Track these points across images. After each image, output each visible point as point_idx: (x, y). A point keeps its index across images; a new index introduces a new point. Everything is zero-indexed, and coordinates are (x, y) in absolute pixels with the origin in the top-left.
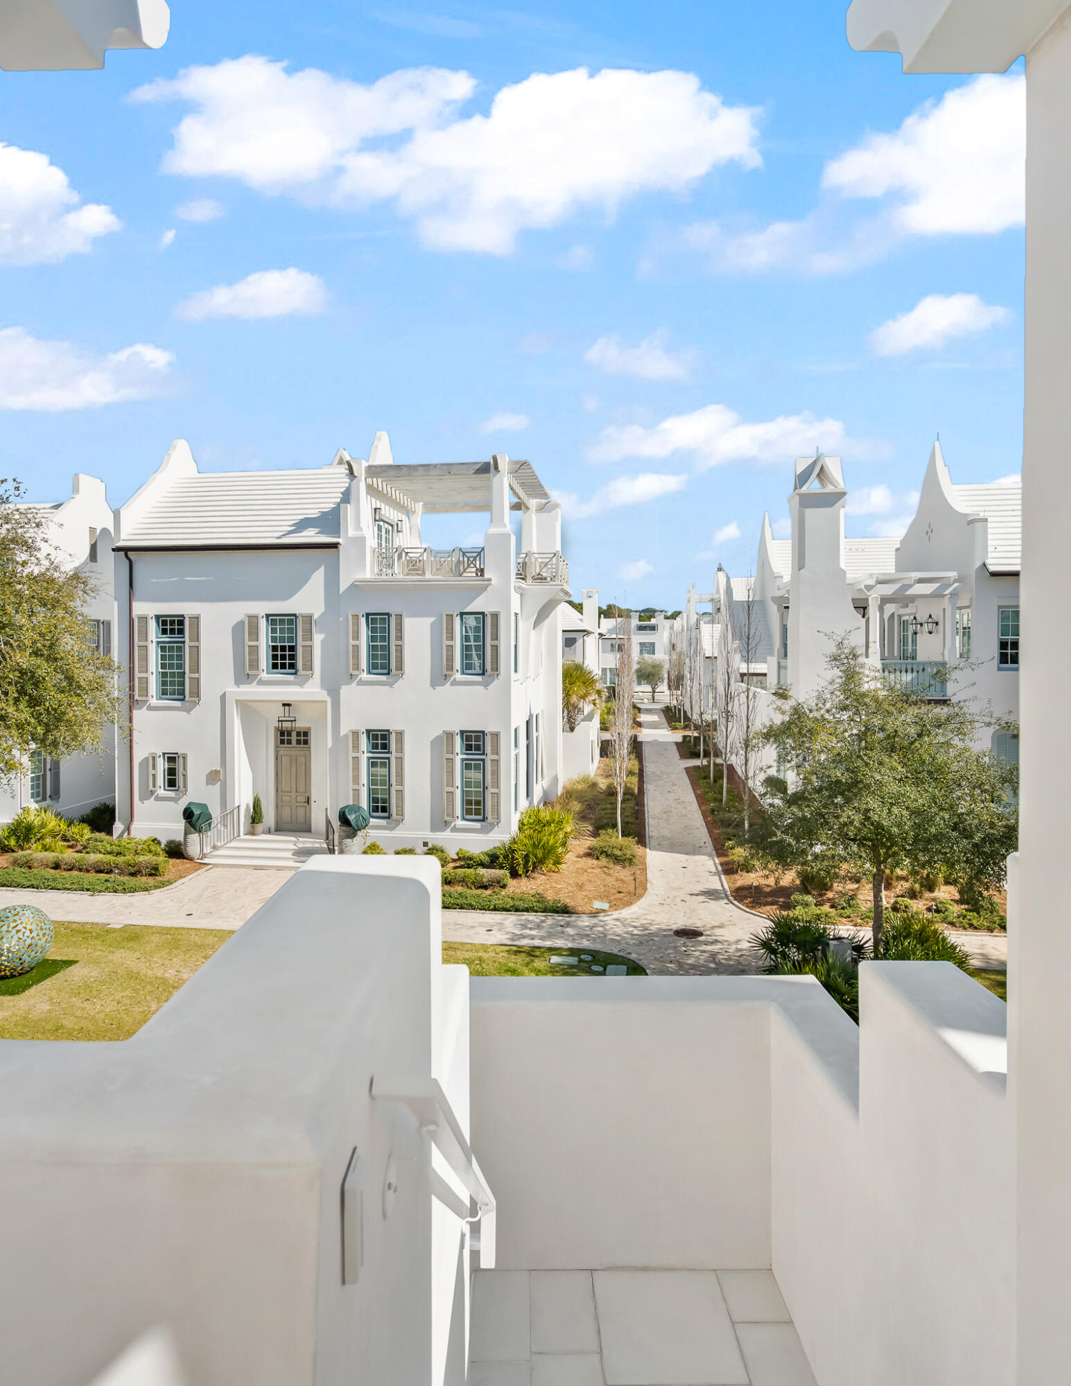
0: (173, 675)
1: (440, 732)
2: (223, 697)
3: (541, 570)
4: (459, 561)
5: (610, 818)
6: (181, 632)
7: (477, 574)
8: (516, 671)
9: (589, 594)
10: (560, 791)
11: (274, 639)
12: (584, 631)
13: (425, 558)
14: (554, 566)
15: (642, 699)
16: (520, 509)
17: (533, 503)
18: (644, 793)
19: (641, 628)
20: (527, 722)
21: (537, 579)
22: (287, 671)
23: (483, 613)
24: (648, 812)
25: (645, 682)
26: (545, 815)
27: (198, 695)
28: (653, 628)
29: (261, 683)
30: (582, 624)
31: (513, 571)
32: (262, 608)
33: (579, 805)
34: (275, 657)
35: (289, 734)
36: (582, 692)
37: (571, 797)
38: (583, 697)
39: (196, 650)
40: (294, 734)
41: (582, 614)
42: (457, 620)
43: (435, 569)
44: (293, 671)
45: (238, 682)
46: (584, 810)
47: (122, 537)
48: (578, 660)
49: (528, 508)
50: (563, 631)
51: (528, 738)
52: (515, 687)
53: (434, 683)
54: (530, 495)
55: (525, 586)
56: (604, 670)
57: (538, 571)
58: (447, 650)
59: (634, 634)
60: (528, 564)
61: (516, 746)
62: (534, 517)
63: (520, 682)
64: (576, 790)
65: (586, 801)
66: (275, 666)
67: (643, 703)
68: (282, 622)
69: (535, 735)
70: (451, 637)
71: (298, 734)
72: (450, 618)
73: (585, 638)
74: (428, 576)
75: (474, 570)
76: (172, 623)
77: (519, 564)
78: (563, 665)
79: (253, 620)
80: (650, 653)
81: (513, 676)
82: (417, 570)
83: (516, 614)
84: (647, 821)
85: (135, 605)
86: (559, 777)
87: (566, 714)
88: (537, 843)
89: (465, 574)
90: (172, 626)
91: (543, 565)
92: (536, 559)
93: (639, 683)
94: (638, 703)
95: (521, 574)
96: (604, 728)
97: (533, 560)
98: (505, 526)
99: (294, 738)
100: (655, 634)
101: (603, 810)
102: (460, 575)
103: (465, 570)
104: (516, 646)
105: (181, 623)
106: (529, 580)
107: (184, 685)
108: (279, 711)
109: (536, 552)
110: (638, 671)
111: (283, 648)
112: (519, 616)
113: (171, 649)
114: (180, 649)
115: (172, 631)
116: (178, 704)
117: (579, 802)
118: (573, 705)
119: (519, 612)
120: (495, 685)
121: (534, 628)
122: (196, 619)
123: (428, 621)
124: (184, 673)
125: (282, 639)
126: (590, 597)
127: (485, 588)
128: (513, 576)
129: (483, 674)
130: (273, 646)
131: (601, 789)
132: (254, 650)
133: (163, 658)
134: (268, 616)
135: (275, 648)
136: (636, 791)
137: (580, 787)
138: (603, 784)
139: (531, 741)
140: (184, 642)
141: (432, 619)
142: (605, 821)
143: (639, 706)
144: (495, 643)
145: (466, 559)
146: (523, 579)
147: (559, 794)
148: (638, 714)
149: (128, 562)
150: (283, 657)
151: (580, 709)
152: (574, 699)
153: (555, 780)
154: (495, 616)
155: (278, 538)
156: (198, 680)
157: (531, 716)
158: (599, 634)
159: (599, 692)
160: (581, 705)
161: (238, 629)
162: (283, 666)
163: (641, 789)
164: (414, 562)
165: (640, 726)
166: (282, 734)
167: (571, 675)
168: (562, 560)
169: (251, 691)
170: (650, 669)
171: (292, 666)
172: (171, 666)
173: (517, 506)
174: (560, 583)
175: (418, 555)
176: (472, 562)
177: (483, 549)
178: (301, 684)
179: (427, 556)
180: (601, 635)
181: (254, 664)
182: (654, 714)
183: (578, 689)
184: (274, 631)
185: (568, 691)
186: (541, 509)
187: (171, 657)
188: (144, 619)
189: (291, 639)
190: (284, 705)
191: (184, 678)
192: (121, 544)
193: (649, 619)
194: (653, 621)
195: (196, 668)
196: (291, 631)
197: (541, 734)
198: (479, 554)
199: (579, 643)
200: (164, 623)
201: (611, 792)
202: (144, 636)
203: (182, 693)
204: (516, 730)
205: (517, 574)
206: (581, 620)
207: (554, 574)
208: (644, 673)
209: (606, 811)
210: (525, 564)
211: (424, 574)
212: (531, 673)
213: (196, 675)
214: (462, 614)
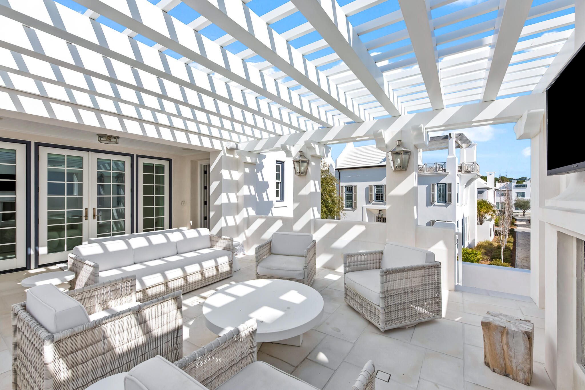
0: (349, 201)
1: (429, 221)
2: (363, 208)
3: (468, 168)
4: (436, 167)
5: (498, 256)
6: (352, 190)
7: (443, 171)
8: (458, 202)
9: (490, 174)
10: (476, 245)
11: (377, 192)
12: (488, 188)
13: (424, 167)
14: (473, 166)
15: (518, 216)
16: (459, 148)
17: (464, 146)
18: (516, 250)
19: (517, 186)
20: (462, 219)
21: (466, 171)
22: (380, 201)
23: (445, 184)
24: (517, 257)
25: (519, 208)
26: (470, 251)
27: (356, 207)
28: (524, 186)
29: (373, 204)
30: (486, 185)
31: (457, 169)
32: (373, 183)
33: (484, 250)
34: (377, 197)
35: (381, 219)
36: (486, 210)
37: (481, 247)
38: (486, 212)
39: (356, 195)
40: (382, 219)
41: (487, 181)
42: (436, 186)
43: (428, 170)
44: (382, 201)
45: (366, 204)
46: (487, 252)
47: (337, 166)
48: (485, 198)
49: (462, 147)
50: (477, 188)
51: (462, 225)
52: (458, 208)
53: (428, 205)
54: (463, 143)
55: (461, 174)
56: (498, 204)
57: (467, 169)
58: (432, 195)
59: (513, 189)
60: (463, 167)
61: (458, 227)
62: (465, 150)
63: (459, 206)
64: (483, 246)
65: (487, 249)
66: (377, 199)
67: (518, 217)
68: (379, 187)
69: (465, 224)
70: (434, 191)
71: (383, 219)
72: (433, 185)
73: (488, 191)
74: (425, 172)
75: (442, 170)
76: (349, 188)
77: (459, 167)
78: (477, 201)
79: (371, 187)
80: (522, 197)
81: (457, 204)
82: (421, 171)
83: (458, 184)
84: (516, 259)
85: (340, 183)
86: (475, 240)
87: (478, 218)
88: (466, 258)
89: (438, 171)
90: (350, 189)
91: (469, 167)
92: (466, 165)
93: (516, 209)
94: (515, 217)
95: (460, 170)
96: (497, 225)
97: (465, 165)
98: (454, 155)
99: (382, 220)
100: (525, 189)
101: (495, 253)
102: (437, 172)
103: (438, 170)
104: (458, 194)
105: (352, 188)
106: (463, 172)
107: (352, 204)
108: (378, 212)
109: (466, 162)
110: (515, 204)
111: (379, 194)
112: (459, 184)
113: (349, 194)
114: (351, 195)
115: (349, 190)
116: (351, 209)
117: (484, 249)
118: (482, 215)
119: (459, 182)
120: (450, 207)
121: (465, 188)
122: (356, 187)
123: (425, 187)
124: (352, 201)
125: (379, 192)
126: (490, 175)
127: (446, 175)
128: (457, 171)
129: (445, 203)
130: (376, 194)
131: (495, 246)
132: (371, 195)
133: (347, 197)
134: (375, 185)
135: (377, 194)
136: (512, 249)
137: (484, 244)
138: (495, 245)
139: (464, 226)
140: (352, 193)
141: (427, 186)
142: (496, 256)
143: (516, 218)
144: (450, 193)
145: (439, 166)
146: (461, 172)
147: (475, 246)
148: (515, 221)
149: (339, 172)
150: (379, 197)
151: (485, 217)
152: (482, 213)
153: (474, 241)
154: (450, 185)
155: (378, 164)
156: (356, 203)
157: (464, 217)
158: (495, 189)
159: (494, 211)
160: (486, 216)
161: (367, 189)
162: (379, 199)
163: (514, 249)
164: (420, 168)
165: (516, 226)
166: (379, 218)
167: (481, 204)
168: (477, 164)
169: (370, 206)
170: (522, 203)
171: (382, 199)
172: (349, 199)
173: (458, 147)
174: (476, 173)
175: (422, 166)
176: (441, 167)
177: (445, 163)
178: (385, 205)
179: (425, 166)
180: (496, 189)
181: (371, 199)
182: (524, 221)
183: (484, 209)
184: (377, 190)
185: (480, 210)
186: (467, 147)
187: (349, 197)
188: (342, 187)
189: (381, 192)
190: (379, 210)
191: (352, 202)
192: (337, 168)
193: (523, 182)
194: (524, 183)
195: (356, 200)
196: (381, 189)
197: (468, 224)
198: (444, 164)
199: (485, 193)
200: (347, 188)
201: (499, 247)
202: (343, 191)
203: (352, 206)
204: (458, 221)
205: (458, 170)
206: (486, 184)
207: (473, 169)
208: (519, 205)
209: (496, 253)
210: (461, 167)
211: (424, 172)
212: (464, 203)
213: (356, 202)
214: (437, 184)
